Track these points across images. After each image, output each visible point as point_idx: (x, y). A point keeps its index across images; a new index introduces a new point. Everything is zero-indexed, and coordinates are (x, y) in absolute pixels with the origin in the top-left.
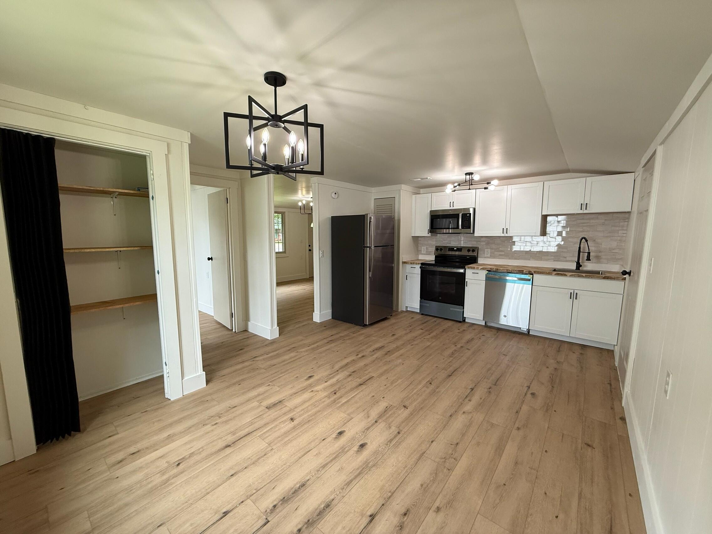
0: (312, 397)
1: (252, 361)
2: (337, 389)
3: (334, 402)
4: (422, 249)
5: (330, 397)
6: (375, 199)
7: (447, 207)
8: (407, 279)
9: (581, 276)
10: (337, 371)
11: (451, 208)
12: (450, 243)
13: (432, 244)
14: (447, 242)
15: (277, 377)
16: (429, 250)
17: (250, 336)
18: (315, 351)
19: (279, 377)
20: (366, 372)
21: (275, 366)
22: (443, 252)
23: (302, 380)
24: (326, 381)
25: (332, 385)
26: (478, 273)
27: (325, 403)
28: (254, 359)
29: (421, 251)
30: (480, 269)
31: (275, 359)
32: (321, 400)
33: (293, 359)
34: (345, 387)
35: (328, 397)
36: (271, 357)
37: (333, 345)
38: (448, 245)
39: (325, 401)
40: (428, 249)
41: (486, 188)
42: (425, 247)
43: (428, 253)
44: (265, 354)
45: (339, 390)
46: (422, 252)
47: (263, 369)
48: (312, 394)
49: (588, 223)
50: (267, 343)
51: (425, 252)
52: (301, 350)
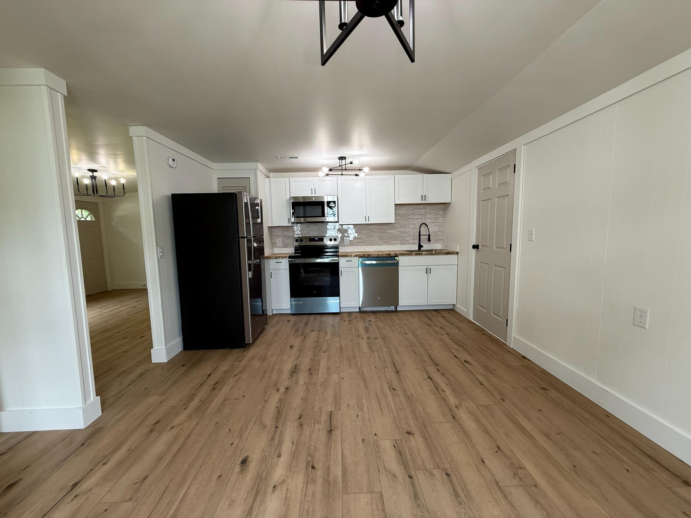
0: (286, 498)
1: (72, 500)
2: (309, 458)
3: (330, 484)
4: (278, 242)
5: (312, 479)
6: (218, 178)
7: (309, 195)
8: (271, 277)
9: (432, 254)
10: (277, 427)
11: (313, 195)
12: (309, 234)
13: (289, 236)
14: (305, 232)
15: (177, 502)
16: (286, 242)
17: (16, 440)
18: (205, 411)
19: (180, 499)
20: (315, 410)
21: (148, 481)
22: (303, 244)
23: (235, 476)
24: (277, 454)
25: (294, 456)
26: (351, 261)
27: (319, 495)
28: (77, 491)
29: (276, 243)
30: (354, 256)
31: (132, 465)
32: (305, 495)
33: (175, 448)
34: (315, 447)
35: (309, 481)
36: (120, 464)
37: (226, 389)
38: (307, 235)
39: (313, 493)
40: (284, 241)
41: (356, 175)
42: (281, 239)
43: (285, 246)
44: (96, 465)
45: (313, 458)
46: (278, 245)
47: (123, 502)
48: (280, 494)
49: (420, 212)
50: (80, 439)
51: (281, 245)
52: (177, 421)
